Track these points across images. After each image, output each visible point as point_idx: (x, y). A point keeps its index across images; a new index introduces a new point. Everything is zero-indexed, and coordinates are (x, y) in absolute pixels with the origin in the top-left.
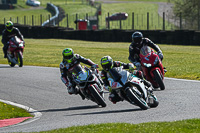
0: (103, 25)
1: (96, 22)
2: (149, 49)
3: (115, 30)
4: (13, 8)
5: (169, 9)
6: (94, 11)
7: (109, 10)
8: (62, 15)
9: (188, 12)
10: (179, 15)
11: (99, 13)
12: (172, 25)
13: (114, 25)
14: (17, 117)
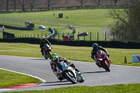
0: (76, 38)
1: (73, 37)
2: (101, 51)
3: (82, 41)
4: (33, 30)
5: (108, 31)
6: (72, 31)
7: (79, 31)
8: (56, 33)
9: (117, 32)
10: (113, 34)
11: (74, 32)
12: (110, 38)
13: (81, 38)
14: (34, 82)
